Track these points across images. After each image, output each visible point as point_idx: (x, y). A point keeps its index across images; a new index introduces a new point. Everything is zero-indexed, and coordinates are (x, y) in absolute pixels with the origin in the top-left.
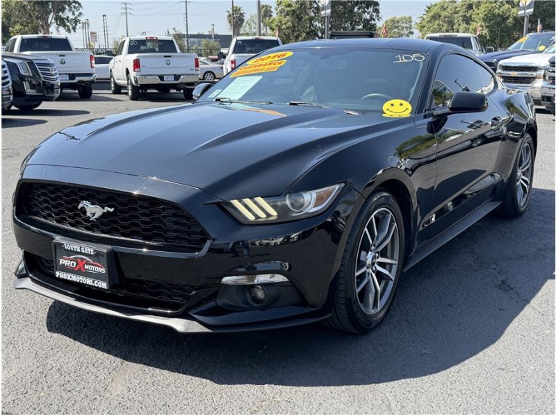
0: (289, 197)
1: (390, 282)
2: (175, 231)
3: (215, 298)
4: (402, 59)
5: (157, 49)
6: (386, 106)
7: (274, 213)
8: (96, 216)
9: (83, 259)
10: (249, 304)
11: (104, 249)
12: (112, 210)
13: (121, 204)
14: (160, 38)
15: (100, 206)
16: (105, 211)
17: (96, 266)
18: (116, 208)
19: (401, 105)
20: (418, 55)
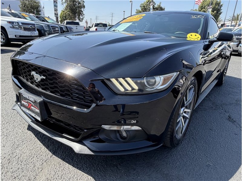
0: (146, 79)
1: (187, 119)
2: (77, 93)
3: (98, 134)
4: (194, 17)
5: (102, 26)
6: (189, 35)
7: (136, 87)
8: (38, 80)
9: (30, 103)
10: (118, 139)
11: (39, 99)
12: (44, 78)
13: (49, 75)
14: (103, 23)
15: (40, 75)
16: (42, 78)
17: (36, 108)
18: (46, 77)
19: (196, 35)
20: (201, 16)
